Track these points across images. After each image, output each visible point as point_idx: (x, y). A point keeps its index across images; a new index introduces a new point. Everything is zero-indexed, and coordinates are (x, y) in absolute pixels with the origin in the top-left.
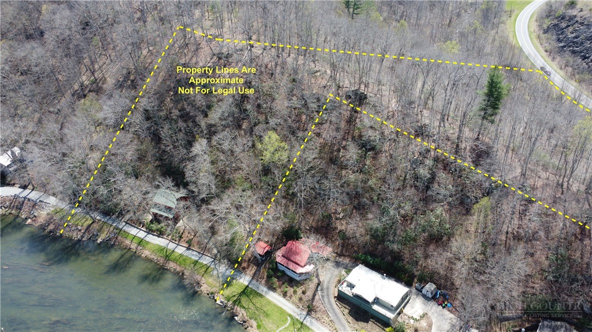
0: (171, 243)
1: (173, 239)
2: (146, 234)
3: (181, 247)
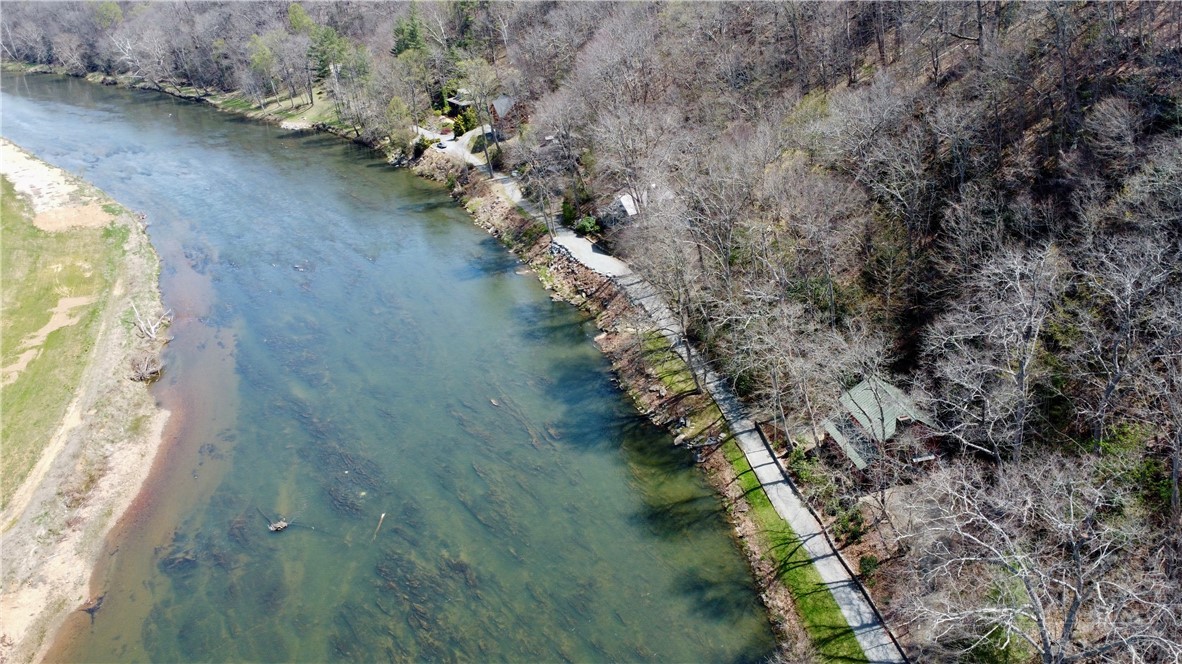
0: (820, 538)
1: (833, 531)
2: (782, 478)
3: (839, 566)
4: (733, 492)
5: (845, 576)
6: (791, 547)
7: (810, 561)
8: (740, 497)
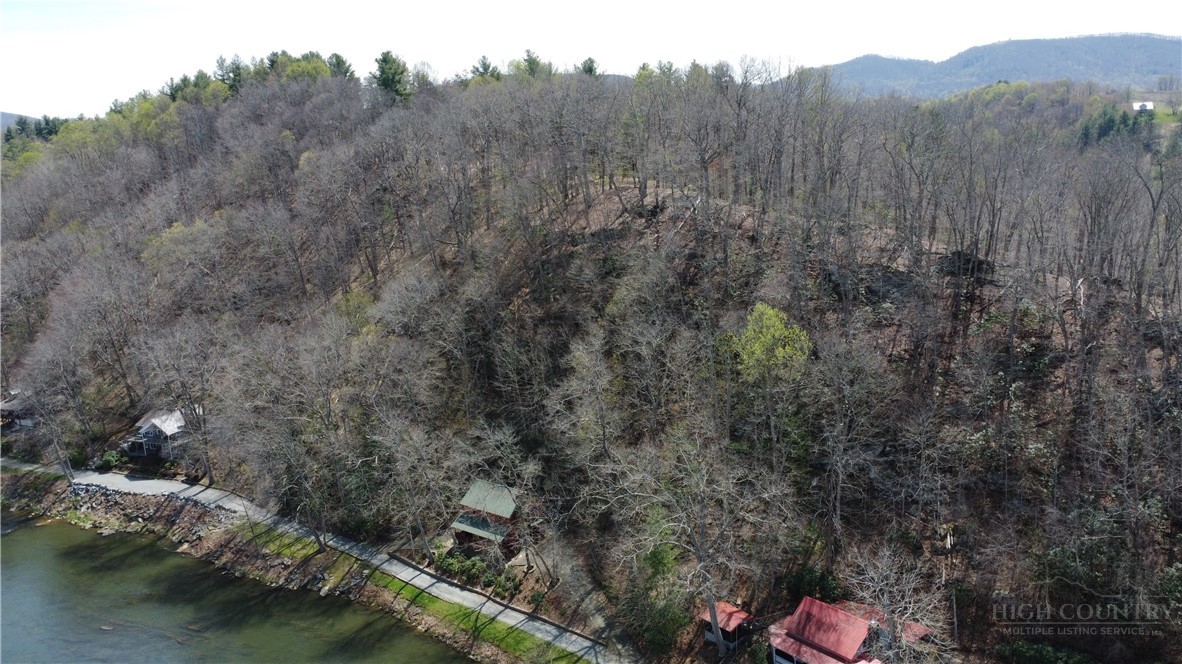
0: (490, 604)
1: (497, 595)
2: (434, 581)
3: (514, 614)
4: (400, 605)
5: (522, 617)
6: (473, 617)
7: (493, 619)
8: (409, 606)
